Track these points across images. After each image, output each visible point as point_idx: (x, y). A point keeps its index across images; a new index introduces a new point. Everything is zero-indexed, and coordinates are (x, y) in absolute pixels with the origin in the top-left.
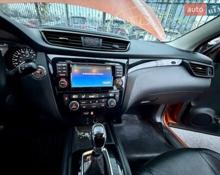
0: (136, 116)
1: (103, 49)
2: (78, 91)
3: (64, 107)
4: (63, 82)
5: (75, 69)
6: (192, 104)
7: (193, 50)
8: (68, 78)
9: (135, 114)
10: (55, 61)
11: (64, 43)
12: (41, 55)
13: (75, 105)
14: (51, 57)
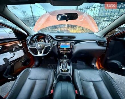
0: (84, 62)
1: (68, 39)
2: (62, 49)
3: (59, 52)
4: (59, 47)
5: (61, 44)
6: (108, 58)
7: (103, 36)
8: (60, 46)
9: (83, 61)
10: (58, 42)
11: (59, 38)
12: (55, 41)
13: (61, 52)
14: (57, 41)
